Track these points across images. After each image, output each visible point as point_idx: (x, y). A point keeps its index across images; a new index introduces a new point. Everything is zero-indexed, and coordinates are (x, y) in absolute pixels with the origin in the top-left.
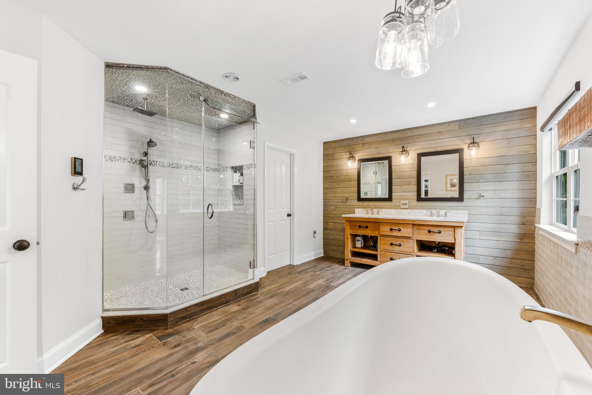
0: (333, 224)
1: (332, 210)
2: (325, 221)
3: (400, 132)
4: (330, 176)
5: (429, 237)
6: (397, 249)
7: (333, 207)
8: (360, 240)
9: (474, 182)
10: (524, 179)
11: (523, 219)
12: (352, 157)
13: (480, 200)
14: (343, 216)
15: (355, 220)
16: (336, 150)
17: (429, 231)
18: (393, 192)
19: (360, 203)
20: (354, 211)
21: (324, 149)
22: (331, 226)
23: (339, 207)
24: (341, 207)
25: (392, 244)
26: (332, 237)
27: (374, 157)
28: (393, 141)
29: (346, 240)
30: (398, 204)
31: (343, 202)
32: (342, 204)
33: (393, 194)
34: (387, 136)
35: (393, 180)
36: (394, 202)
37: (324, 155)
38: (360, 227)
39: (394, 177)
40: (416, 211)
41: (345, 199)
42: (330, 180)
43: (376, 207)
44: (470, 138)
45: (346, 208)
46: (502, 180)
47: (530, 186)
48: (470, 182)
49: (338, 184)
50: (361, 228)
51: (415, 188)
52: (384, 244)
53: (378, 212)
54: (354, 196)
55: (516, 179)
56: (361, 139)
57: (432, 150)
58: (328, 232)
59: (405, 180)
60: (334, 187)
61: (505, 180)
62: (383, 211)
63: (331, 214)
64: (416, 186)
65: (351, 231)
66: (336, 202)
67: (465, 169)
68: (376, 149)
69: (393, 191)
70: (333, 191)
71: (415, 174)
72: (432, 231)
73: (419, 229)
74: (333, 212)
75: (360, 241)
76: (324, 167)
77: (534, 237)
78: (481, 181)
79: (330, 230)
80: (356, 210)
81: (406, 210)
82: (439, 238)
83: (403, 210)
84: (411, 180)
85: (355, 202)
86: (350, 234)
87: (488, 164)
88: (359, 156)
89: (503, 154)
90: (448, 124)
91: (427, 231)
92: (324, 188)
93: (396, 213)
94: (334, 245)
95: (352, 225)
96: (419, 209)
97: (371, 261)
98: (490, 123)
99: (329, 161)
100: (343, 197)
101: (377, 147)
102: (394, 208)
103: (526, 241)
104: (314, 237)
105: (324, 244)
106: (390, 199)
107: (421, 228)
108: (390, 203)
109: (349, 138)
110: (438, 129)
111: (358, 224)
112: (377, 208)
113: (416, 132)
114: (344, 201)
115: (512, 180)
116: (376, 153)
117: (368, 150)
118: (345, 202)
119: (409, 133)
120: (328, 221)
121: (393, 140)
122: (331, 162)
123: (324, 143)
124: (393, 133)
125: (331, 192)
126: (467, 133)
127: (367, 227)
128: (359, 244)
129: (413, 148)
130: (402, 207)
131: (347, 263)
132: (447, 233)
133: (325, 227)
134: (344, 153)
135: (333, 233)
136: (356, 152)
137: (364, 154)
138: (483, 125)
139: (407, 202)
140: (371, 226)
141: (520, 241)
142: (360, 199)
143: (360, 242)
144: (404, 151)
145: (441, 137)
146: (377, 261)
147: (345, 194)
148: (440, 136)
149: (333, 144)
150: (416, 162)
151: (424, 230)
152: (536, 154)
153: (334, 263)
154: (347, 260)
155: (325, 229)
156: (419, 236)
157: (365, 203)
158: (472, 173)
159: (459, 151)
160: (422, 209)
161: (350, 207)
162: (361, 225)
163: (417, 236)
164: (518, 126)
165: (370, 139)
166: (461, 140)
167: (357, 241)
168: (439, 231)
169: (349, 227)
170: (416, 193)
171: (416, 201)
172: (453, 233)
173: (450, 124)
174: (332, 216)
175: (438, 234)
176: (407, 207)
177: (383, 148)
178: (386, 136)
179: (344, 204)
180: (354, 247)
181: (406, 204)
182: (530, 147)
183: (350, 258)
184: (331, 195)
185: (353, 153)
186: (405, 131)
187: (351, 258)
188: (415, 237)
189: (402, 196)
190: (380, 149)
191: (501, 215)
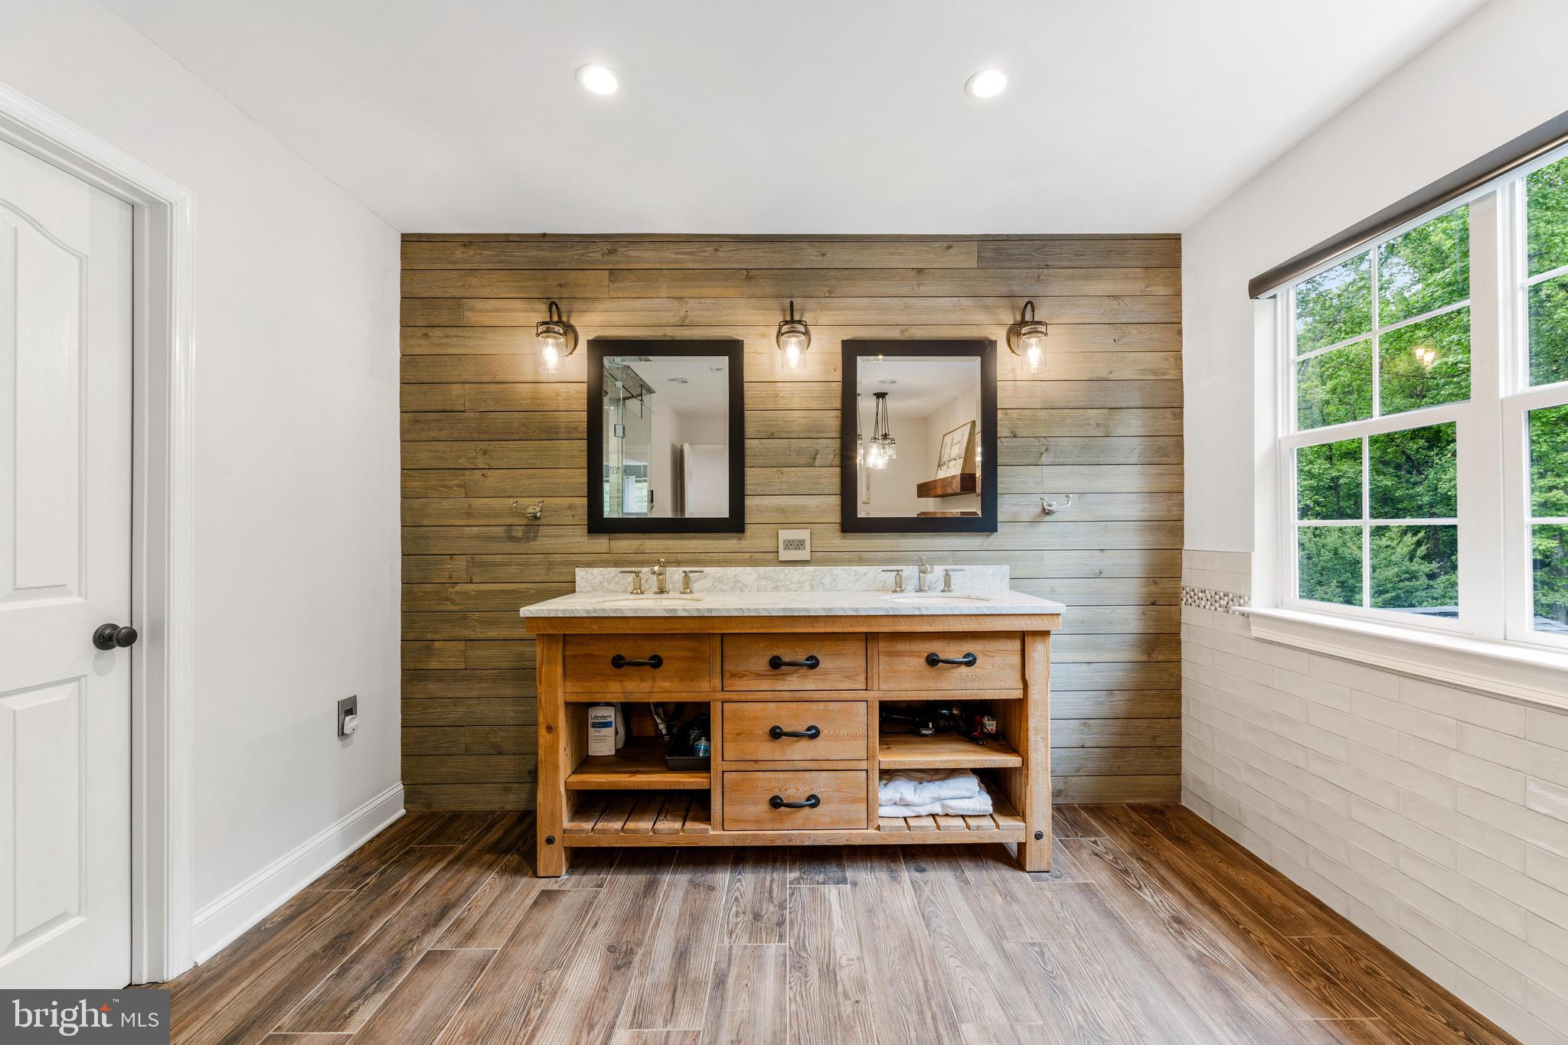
0: (461, 645)
1: (451, 577)
2: (411, 636)
3: (773, 245)
4: (440, 408)
5: (932, 685)
6: (800, 751)
7: (461, 563)
8: (612, 719)
9: (1027, 461)
10: (1156, 459)
11: (1154, 588)
12: (558, 324)
13: (1042, 528)
14: (526, 611)
15: (595, 629)
16: (475, 281)
17: (932, 661)
18: (747, 492)
19: (601, 543)
20: (569, 579)
21: (408, 271)
22: (447, 656)
23: (494, 564)
24: (502, 564)
25: (776, 734)
26: (455, 714)
27: (665, 335)
28: (748, 278)
29: (544, 737)
30: (769, 544)
31: (511, 538)
32: (509, 547)
33: (750, 502)
34: (719, 254)
35: (750, 444)
36: (755, 537)
37: (408, 301)
38: (618, 662)
39: (750, 429)
40: (837, 570)
41: (525, 521)
42: (441, 429)
43: (673, 557)
44: (1013, 308)
45: (527, 565)
46: (1101, 460)
47: (1168, 484)
48: (1013, 461)
49: (485, 452)
50: (625, 668)
51: (831, 477)
52: (738, 734)
53: (687, 584)
54: (571, 507)
55: (1134, 460)
56: (606, 247)
57: (894, 334)
58: (434, 688)
59: (795, 443)
60: (463, 462)
61: (1108, 460)
62: (706, 577)
63: (447, 599)
64: (838, 470)
65: (570, 687)
66: (478, 537)
67: (1000, 415)
68: (676, 303)
69: (749, 488)
70: (458, 486)
71: (832, 420)
72: (942, 657)
73: (891, 654)
74: (458, 588)
75: (607, 725)
76: (408, 360)
77: (1179, 643)
78: (1044, 459)
79: (440, 680)
80: (580, 573)
81: (800, 569)
82: (969, 686)
83: (788, 569)
84: (818, 447)
85: (579, 539)
86: (567, 704)
87: (1064, 405)
88: (592, 323)
89: (1103, 374)
90: (945, 244)
91: (922, 661)
92: (408, 470)
93: (763, 582)
94: (467, 752)
95: (575, 657)
96: (850, 562)
97: (678, 825)
98: (1067, 264)
99: (436, 333)
100: (514, 512)
101: (677, 293)
102: (753, 560)
103: (1160, 658)
104: (342, 733)
105: (405, 755)
106: (734, 523)
107: (901, 646)
108: (735, 541)
109: (545, 234)
110: (912, 258)
111: (609, 651)
112: (679, 563)
113: (838, 257)
114: (518, 532)
115: (1125, 460)
116: (672, 321)
117: (638, 303)
118: (527, 539)
119: (810, 256)
120: (429, 636)
121: (749, 276)
122: (445, 341)
123: (407, 239)
124: (749, 246)
125: (445, 486)
126: (1003, 289)
127: (656, 662)
128: (604, 743)
129: (826, 318)
130: (784, 555)
131: (551, 858)
132: (999, 659)
133: (412, 666)
134: (518, 304)
135: (458, 690)
136: (578, 305)
137: (618, 318)
138: (1047, 267)
139: (804, 534)
140: (679, 653)
141: (1145, 658)
142: (598, 524)
143: (609, 732)
144: (792, 323)
145: (923, 290)
146: (707, 819)
147: (523, 501)
148: (918, 285)
149: (459, 253)
150: (838, 376)
151: (912, 654)
152: (1179, 381)
153: (470, 864)
154: (550, 841)
155: (412, 675)
156: (892, 685)
157: (626, 544)
158: (1021, 432)
159: (979, 348)
160: (861, 561)
161: (551, 564)
162: (627, 651)
163: (883, 686)
164: (1137, 287)
165: (648, 257)
166: (987, 308)
167: (595, 725)
168: (968, 655)
169: (559, 670)
170: (835, 501)
171: (838, 533)
172: (1016, 659)
173: (950, 247)
174: (452, 607)
175: (963, 669)
176: (804, 554)
177: (703, 301)
178: (716, 250)
179: (522, 547)
180: (584, 762)
181: (799, 545)
182: (1166, 359)
183: (565, 831)
184: (446, 504)
185: (563, 306)
186: (796, 245)
187: (570, 830)
188: (876, 687)
189: (782, 510)
190: (692, 303)
191: (1099, 575)
